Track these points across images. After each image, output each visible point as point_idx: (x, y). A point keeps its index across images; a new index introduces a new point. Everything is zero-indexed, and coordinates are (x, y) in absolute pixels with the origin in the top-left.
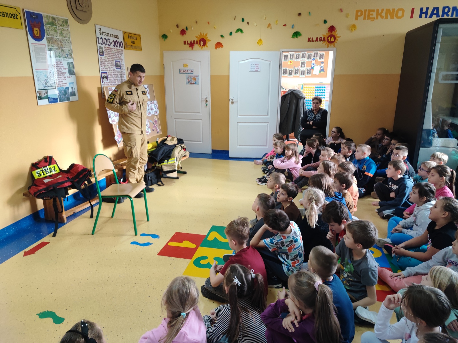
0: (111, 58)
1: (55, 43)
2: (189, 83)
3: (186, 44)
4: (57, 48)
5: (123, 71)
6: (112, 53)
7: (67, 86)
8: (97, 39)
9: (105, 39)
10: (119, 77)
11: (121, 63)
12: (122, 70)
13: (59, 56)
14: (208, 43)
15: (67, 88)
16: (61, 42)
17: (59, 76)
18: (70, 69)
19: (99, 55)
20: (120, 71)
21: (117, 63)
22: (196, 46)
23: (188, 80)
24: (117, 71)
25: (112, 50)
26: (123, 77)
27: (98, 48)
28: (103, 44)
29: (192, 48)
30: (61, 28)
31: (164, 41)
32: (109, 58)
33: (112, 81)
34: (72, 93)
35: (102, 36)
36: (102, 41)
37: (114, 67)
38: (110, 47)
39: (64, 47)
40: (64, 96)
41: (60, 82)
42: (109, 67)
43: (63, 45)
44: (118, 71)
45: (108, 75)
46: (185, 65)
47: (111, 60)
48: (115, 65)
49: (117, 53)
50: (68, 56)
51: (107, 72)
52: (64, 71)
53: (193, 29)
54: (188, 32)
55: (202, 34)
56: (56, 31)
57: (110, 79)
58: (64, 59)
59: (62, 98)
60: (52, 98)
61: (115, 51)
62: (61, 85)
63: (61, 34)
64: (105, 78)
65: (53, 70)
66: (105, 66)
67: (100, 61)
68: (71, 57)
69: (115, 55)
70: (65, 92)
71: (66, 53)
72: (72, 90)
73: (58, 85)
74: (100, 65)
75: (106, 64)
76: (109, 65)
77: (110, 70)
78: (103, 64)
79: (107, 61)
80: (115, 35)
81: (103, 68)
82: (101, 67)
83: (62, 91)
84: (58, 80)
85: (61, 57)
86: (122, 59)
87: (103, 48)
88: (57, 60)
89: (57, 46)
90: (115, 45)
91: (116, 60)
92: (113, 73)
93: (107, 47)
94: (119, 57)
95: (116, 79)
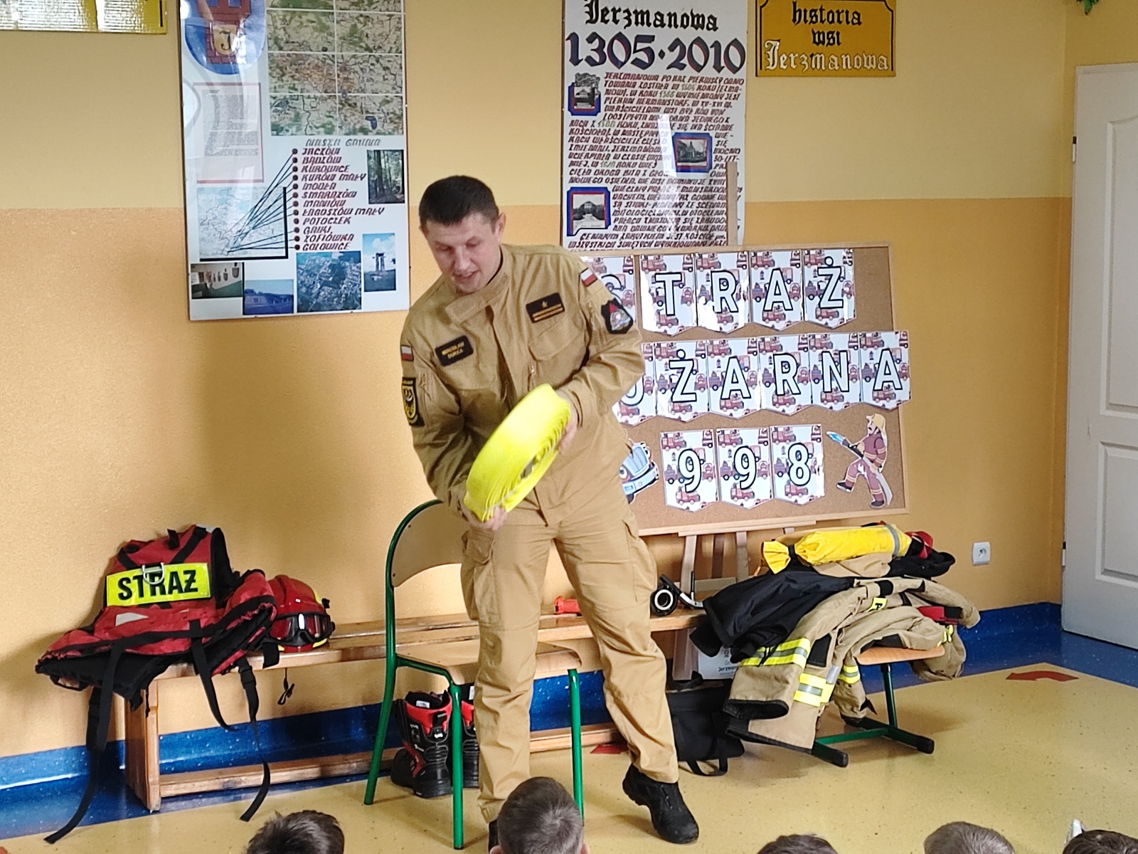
0: (647, 121)
1: (314, 76)
4: (318, 95)
5: (722, 181)
6: (657, 98)
7: (353, 247)
8: (568, 44)
9: (620, 37)
10: (694, 209)
11: (715, 141)
12: (719, 174)
13: (323, 126)
15: (357, 257)
16: (344, 69)
17: (316, 208)
18: (380, 177)
19: (567, 114)
20: (702, 182)
21: (687, 142)
24: (681, 181)
25: (660, 86)
26: (716, 209)
27: (570, 80)
28: (603, 61)
30: (354, 12)
32: (629, 125)
33: (634, 229)
34: (375, 278)
35: (599, 27)
36: (599, 50)
38: (648, 71)
39: (363, 91)
40: (326, 288)
41: (315, 229)
42: (629, 165)
43: (356, 81)
44: (690, 181)
45: (612, 202)
47: (646, 129)
48: (669, 152)
49: (691, 95)
50: (374, 126)
51: (610, 189)
52: (342, 186)
56: (323, 28)
57: (622, 221)
58: (353, 137)
59: (317, 298)
60: (261, 294)
61: (680, 90)
62: (320, 242)
63: (353, 38)
64: (587, 216)
65: (284, 184)
66: (600, 161)
67: (571, 139)
68: (395, 130)
69: (680, 108)
70: (338, 272)
71: (367, 112)
72: (375, 264)
73: (301, 243)
74: (570, 157)
75: (610, 152)
76: (627, 153)
77: (627, 177)
78: (591, 152)
79: (619, 136)
80: (689, 15)
81: (587, 168)
82: (572, 164)
83: (320, 267)
84: (308, 224)
85: (337, 129)
86: (727, 121)
87: (598, 78)
88: (310, 142)
89: (321, 88)
90: (685, 61)
91: (682, 131)
92: (651, 192)
93: (628, 76)
94: (709, 115)
95: (668, 217)
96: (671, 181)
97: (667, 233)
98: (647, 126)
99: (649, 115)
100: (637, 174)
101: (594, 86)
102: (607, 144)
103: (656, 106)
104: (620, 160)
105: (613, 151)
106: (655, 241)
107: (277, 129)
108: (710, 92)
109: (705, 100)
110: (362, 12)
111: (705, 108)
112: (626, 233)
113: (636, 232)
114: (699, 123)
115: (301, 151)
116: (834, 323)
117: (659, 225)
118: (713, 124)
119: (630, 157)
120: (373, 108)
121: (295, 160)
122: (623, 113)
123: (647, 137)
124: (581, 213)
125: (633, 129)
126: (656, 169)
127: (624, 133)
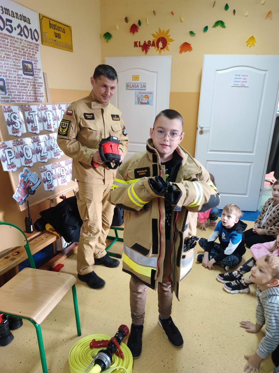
0: (14, 54)
2: (140, 103)
3: (137, 46)
5: (37, 80)
6: (16, 46)
9: (1, 17)
10: (31, 89)
11: (34, 65)
12: (36, 77)
14: (169, 44)
20: (32, 80)
21: (26, 64)
22: (152, 49)
23: (138, 99)
24: (26, 79)
25: (16, 41)
26: (37, 89)
29: (146, 52)
31: (107, 42)
32: (8, 55)
33: (15, 95)
37: (19, 71)
38: (12, 34)
42: (10, 71)
44: (29, 79)
45: (6, 85)
46: (136, 78)
47: (14, 58)
48: (21, 67)
49: (26, 47)
51: (5, 79)
53: (148, 23)
54: (141, 28)
55: (162, 31)
57: (10, 92)
61: (22, 44)
66: (0, 68)
69: (23, 51)
76: (9, 66)
77: (10, 75)
79: (5, 59)
80: (22, 15)
86: (36, 59)
90: (22, 33)
91: (24, 60)
92: (18, 82)
93: (5, 35)
94: (31, 55)
95: (24, 91)
96: (23, 78)
97: (24, 97)
98: (14, 56)
99: (14, 52)
100: (13, 75)
102: (1, 61)
103: (16, 49)
104: (7, 68)
105: (4, 64)
106: (21, 100)
108: (31, 47)
109: (30, 50)
111: (30, 53)
112: (12, 97)
113: (15, 97)
114: (29, 58)
117: (22, 94)
118: (33, 59)
119: (10, 68)
122: (6, 50)
123: (14, 60)
125: (10, 57)
126: (18, 73)
127: (7, 58)
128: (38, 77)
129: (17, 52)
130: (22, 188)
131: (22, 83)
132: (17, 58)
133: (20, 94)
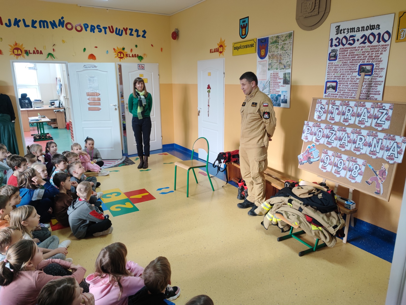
0: (351, 61)
1: (275, 58)
4: (275, 62)
5: (376, 79)
6: (355, 54)
7: (280, 93)
8: (330, 42)
9: (345, 37)
10: (364, 87)
11: (375, 66)
12: (375, 77)
13: (276, 68)
15: (280, 96)
16: (280, 56)
17: (274, 85)
18: (285, 79)
19: (328, 61)
20: (368, 79)
21: (364, 67)
26: (372, 88)
27: (330, 51)
28: (339, 45)
30: (283, 43)
32: (345, 63)
34: (283, 100)
36: (338, 42)
38: (353, 46)
39: (283, 60)
40: (275, 102)
41: (274, 90)
42: (344, 74)
45: (338, 85)
47: (350, 64)
48: (357, 70)
49: (368, 52)
50: (285, 67)
51: (338, 81)
52: (279, 81)
56: (277, 47)
57: (340, 90)
58: (281, 70)
62: (274, 92)
64: (331, 89)
65: (269, 80)
66: (336, 73)
67: (328, 68)
68: (289, 68)
69: (363, 56)
70: (277, 98)
71: (284, 65)
72: (283, 97)
73: (271, 92)
74: (328, 73)
75: (339, 71)
76: (344, 71)
77: (343, 78)
78: (333, 71)
79: (342, 66)
80: (369, 26)
81: (332, 76)
82: (328, 74)
83: (274, 97)
84: (273, 88)
85: (278, 69)
86: (380, 59)
87: (337, 50)
88: (274, 72)
89: (276, 60)
90: (366, 41)
91: (363, 63)
92: (350, 82)
93: (346, 48)
94: (373, 57)
95: (355, 89)
96: (357, 79)
97: (353, 95)
98: (351, 62)
99: (352, 59)
100: (346, 77)
101: (336, 52)
102: (338, 69)
103: (354, 56)
104: (341, 73)
105: (339, 70)
106: (349, 96)
107: (269, 69)
108: (375, 50)
109: (372, 53)
110: (284, 42)
111: (372, 55)
112: (341, 94)
113: (344, 94)
114: (369, 60)
115: (272, 74)
116: (380, 129)
117: (351, 92)
118: (375, 60)
119: (344, 72)
120: (285, 63)
121: (271, 76)
122: (344, 59)
123: (350, 66)
124: (328, 88)
125: (346, 64)
126: (352, 75)
127: (343, 65)
128: (378, 76)
129: (356, 58)
130: (306, 155)
131: (355, 82)
132: (354, 63)
133: (349, 92)
